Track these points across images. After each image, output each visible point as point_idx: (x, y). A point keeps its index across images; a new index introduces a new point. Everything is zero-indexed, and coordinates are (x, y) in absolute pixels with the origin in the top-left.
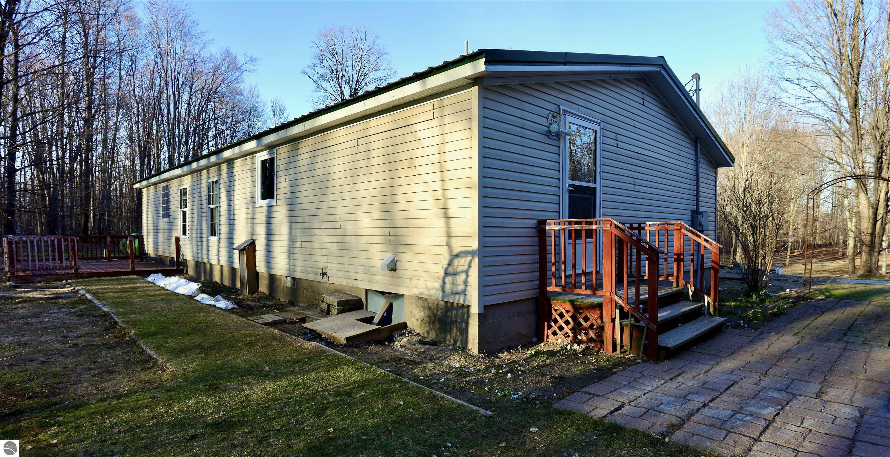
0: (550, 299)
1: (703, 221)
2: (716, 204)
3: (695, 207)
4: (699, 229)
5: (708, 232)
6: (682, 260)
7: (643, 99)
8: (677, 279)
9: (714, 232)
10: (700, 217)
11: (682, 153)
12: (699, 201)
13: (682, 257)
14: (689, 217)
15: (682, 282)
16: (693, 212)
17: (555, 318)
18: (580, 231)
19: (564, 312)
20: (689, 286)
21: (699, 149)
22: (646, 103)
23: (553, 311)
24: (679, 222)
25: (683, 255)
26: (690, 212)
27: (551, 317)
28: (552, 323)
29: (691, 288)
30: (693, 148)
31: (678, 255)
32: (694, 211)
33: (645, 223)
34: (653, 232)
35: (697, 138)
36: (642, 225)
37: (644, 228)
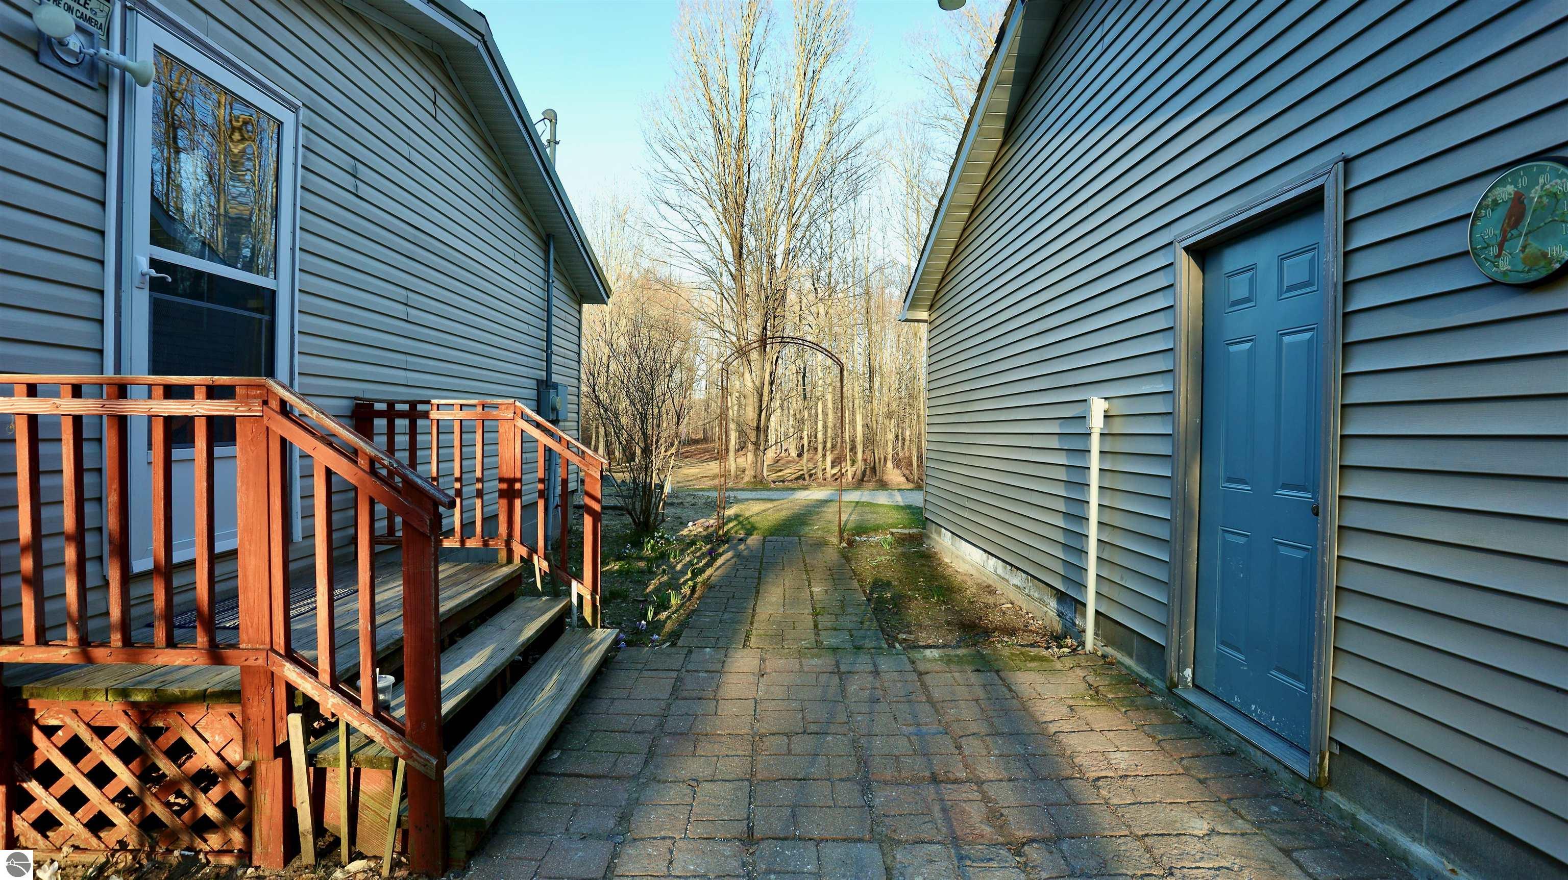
0: (19, 690)
1: (558, 401)
2: (579, 371)
3: (544, 373)
4: (552, 417)
5: (567, 424)
6: (519, 494)
7: (434, 103)
8: (508, 543)
9: (575, 424)
10: (552, 392)
11: (519, 258)
12: (551, 363)
13: (517, 486)
14: (533, 394)
15: (520, 550)
16: (539, 382)
17: (48, 764)
18: (188, 421)
19: (86, 736)
20: (535, 558)
21: (552, 257)
22: (440, 116)
23: (38, 737)
24: (511, 401)
25: (520, 480)
26: (535, 382)
27: (32, 760)
28: (33, 787)
29: (540, 564)
30: (541, 254)
31: (511, 481)
32: (542, 381)
33: (428, 402)
34: (448, 423)
35: (548, 236)
36: (420, 407)
37: (425, 415)
